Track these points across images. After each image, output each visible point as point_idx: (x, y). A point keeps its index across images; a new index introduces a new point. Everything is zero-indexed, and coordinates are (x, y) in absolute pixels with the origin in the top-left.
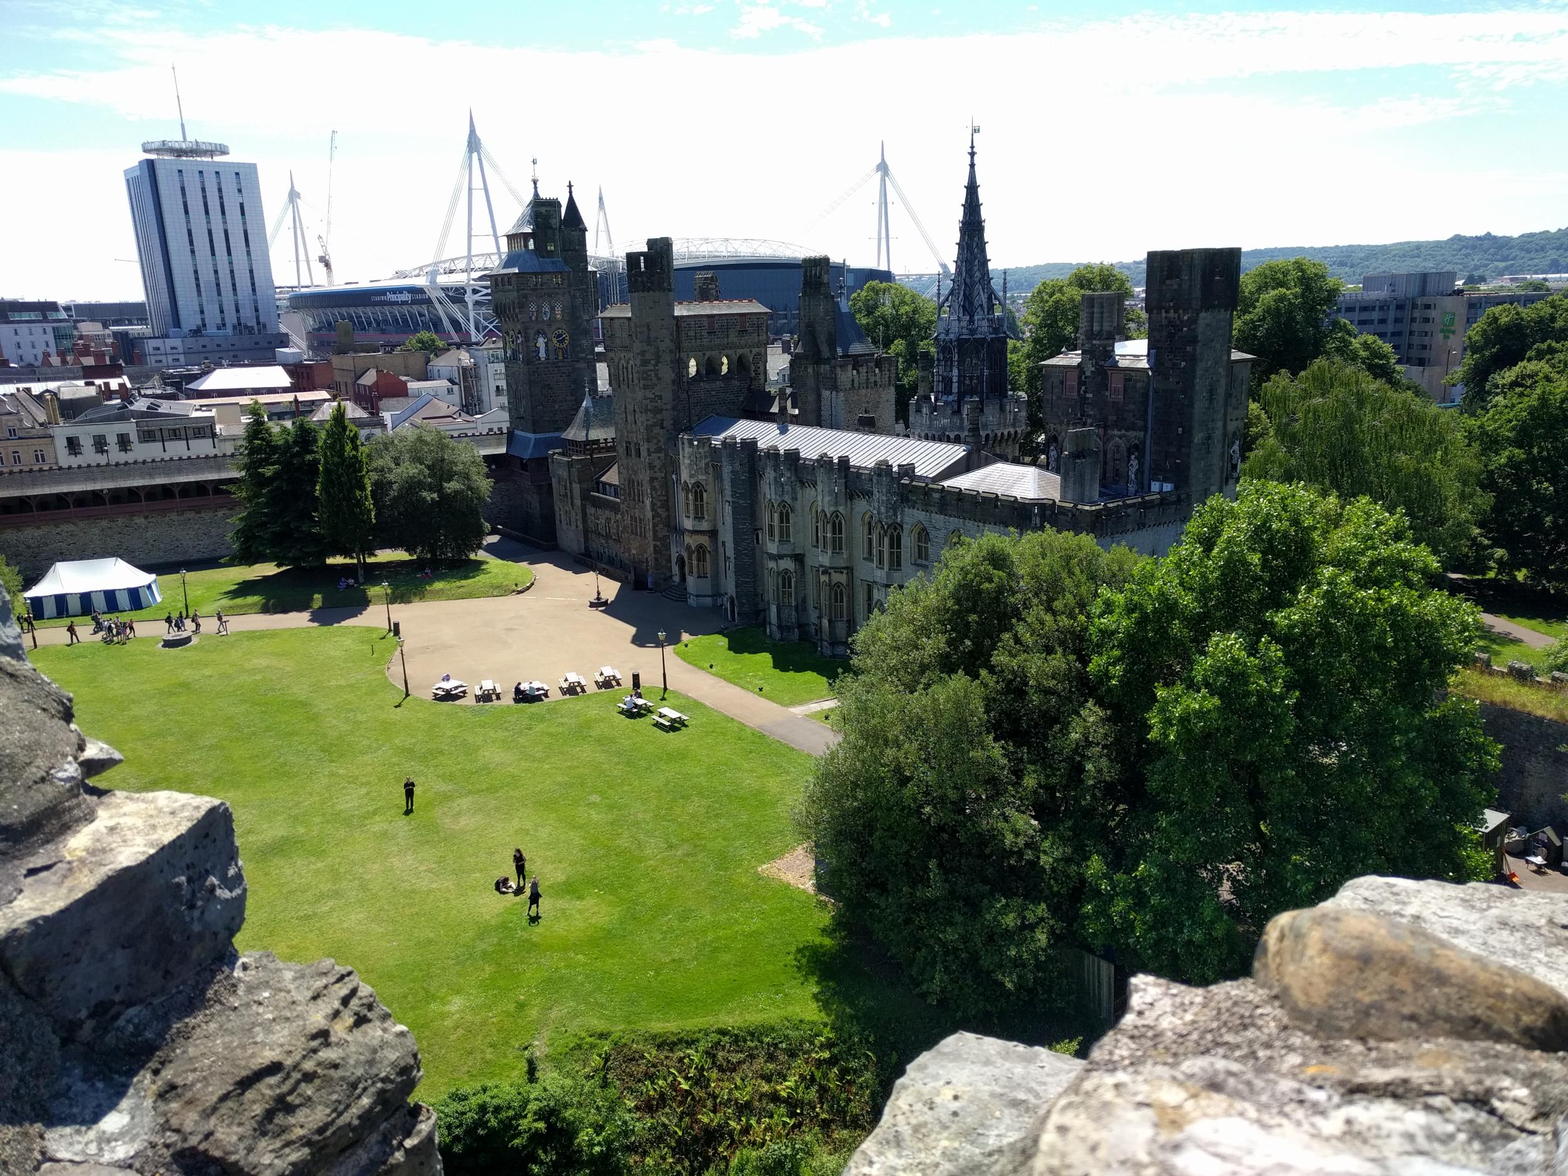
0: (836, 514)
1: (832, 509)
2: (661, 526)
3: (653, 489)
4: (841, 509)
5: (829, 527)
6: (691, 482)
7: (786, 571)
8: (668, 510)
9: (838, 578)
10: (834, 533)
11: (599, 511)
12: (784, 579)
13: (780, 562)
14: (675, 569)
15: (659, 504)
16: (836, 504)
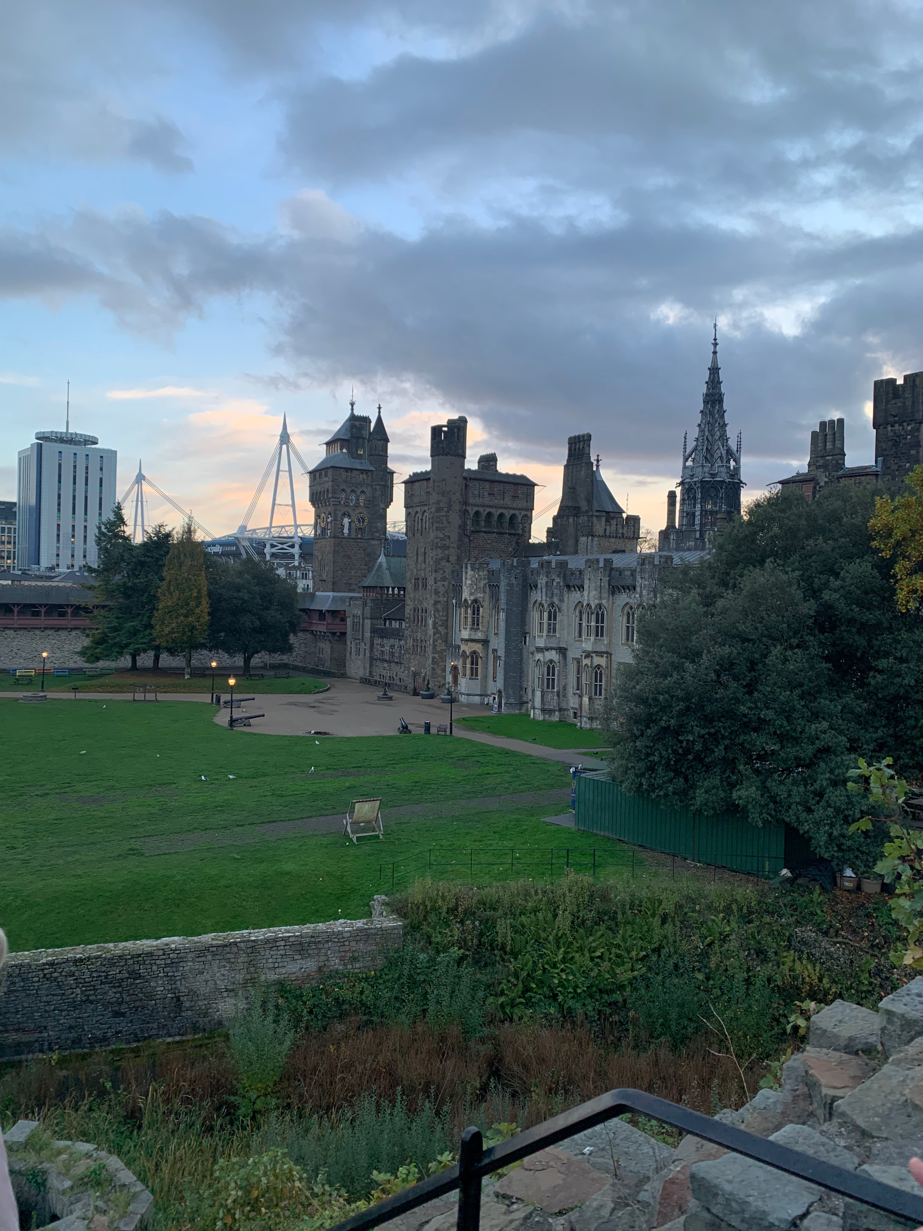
0: (600, 606)
1: (597, 602)
2: (440, 641)
3: (437, 610)
4: (604, 602)
5: (594, 617)
6: (470, 599)
7: (551, 661)
8: (447, 628)
9: (597, 660)
10: (597, 622)
11: (385, 641)
12: (549, 668)
13: (546, 653)
14: (449, 678)
15: (440, 623)
16: (601, 598)
